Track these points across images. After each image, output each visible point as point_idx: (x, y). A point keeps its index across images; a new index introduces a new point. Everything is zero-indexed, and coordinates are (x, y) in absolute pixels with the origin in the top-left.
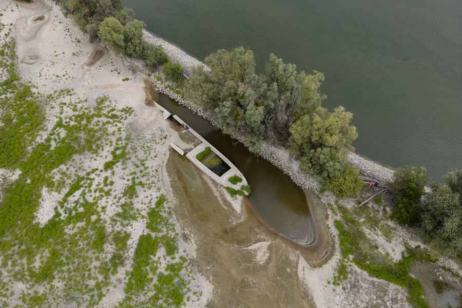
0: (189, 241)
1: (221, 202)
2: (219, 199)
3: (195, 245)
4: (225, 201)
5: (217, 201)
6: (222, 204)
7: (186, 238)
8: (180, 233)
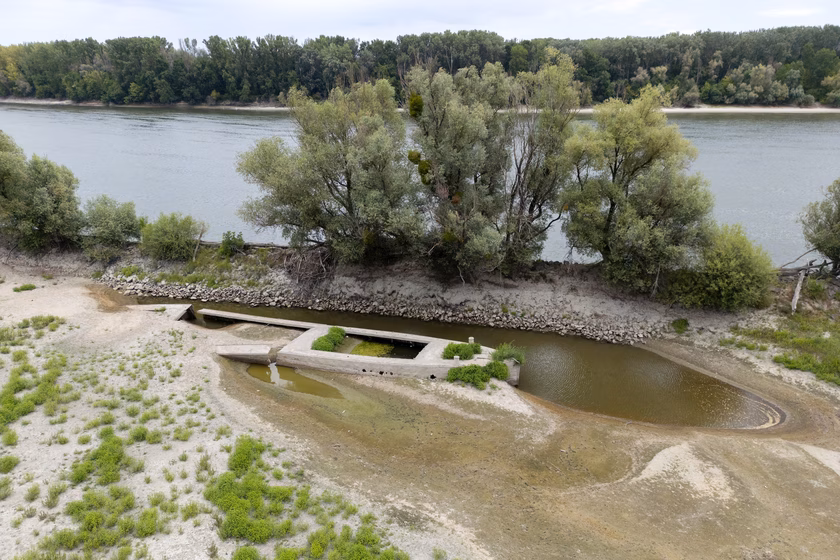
0: (431, 524)
1: (458, 411)
2: (444, 406)
3: (459, 528)
4: (468, 405)
5: (443, 412)
6: (464, 414)
7: (410, 520)
8: (377, 513)
